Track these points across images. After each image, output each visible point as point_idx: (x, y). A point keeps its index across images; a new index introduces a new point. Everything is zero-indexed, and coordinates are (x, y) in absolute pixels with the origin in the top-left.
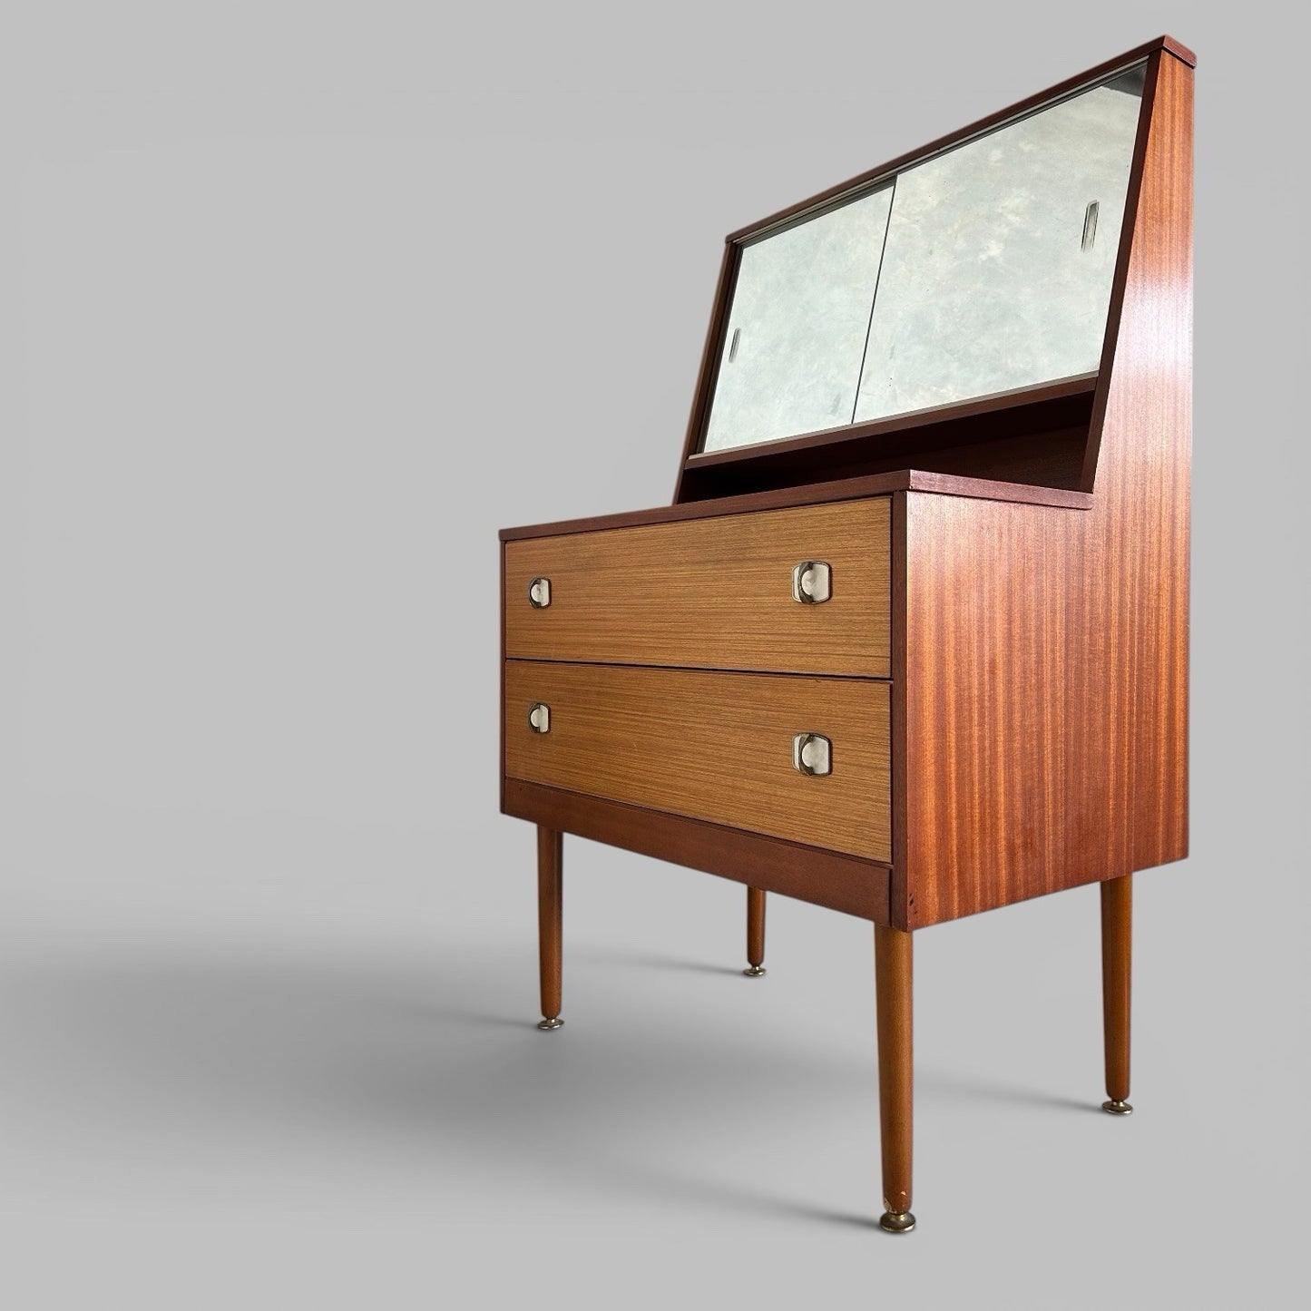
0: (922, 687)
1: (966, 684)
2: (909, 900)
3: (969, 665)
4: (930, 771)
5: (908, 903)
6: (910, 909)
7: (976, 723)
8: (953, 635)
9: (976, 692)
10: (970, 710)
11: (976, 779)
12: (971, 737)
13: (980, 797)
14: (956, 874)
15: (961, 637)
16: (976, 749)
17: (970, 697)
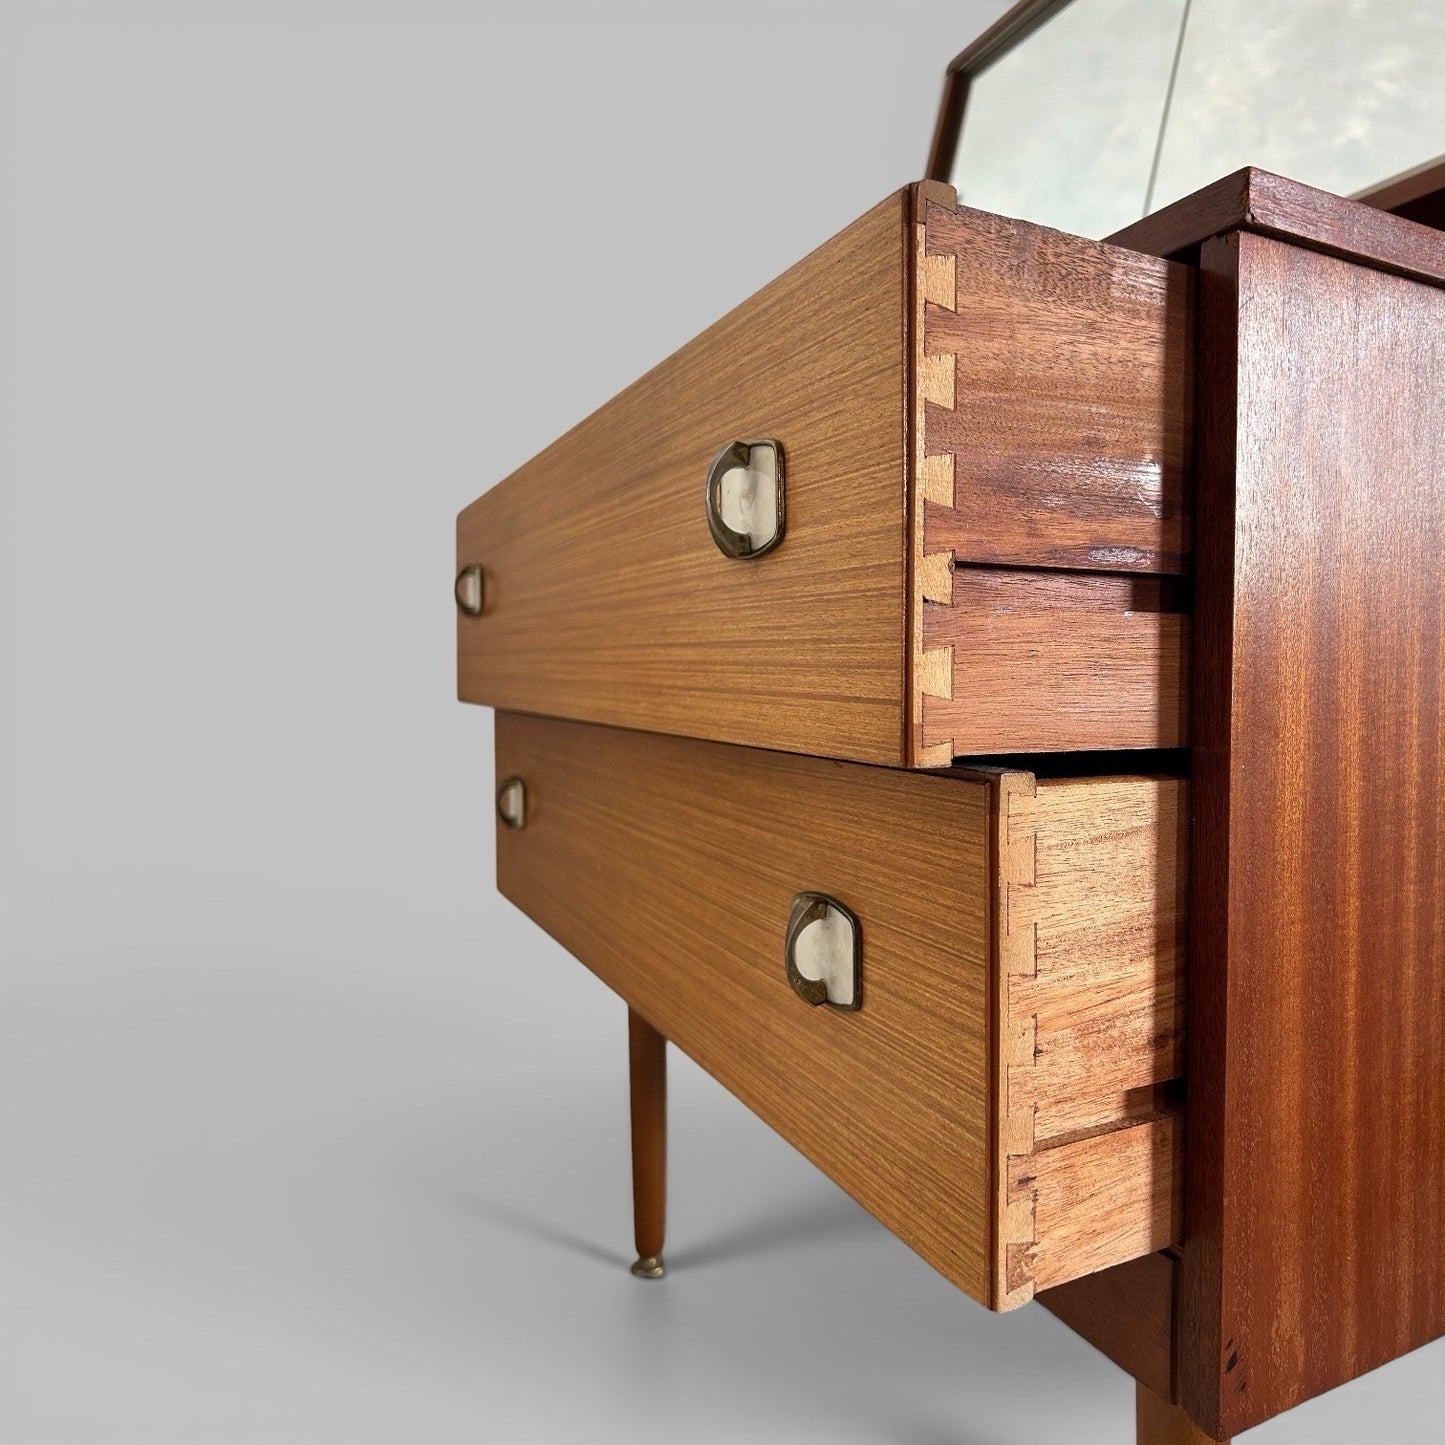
0: (1272, 784)
1: (1389, 774)
2: (1226, 1357)
3: (1398, 724)
4: (1291, 1006)
5: (1223, 1369)
6: (1228, 1380)
7: (1412, 874)
8: (1359, 642)
9: (1412, 793)
10: (1399, 842)
11: (1409, 1016)
12: (1398, 910)
13: (1416, 1064)
14: (1350, 1267)
15: (1379, 650)
16: (1410, 941)
17: (1399, 809)
